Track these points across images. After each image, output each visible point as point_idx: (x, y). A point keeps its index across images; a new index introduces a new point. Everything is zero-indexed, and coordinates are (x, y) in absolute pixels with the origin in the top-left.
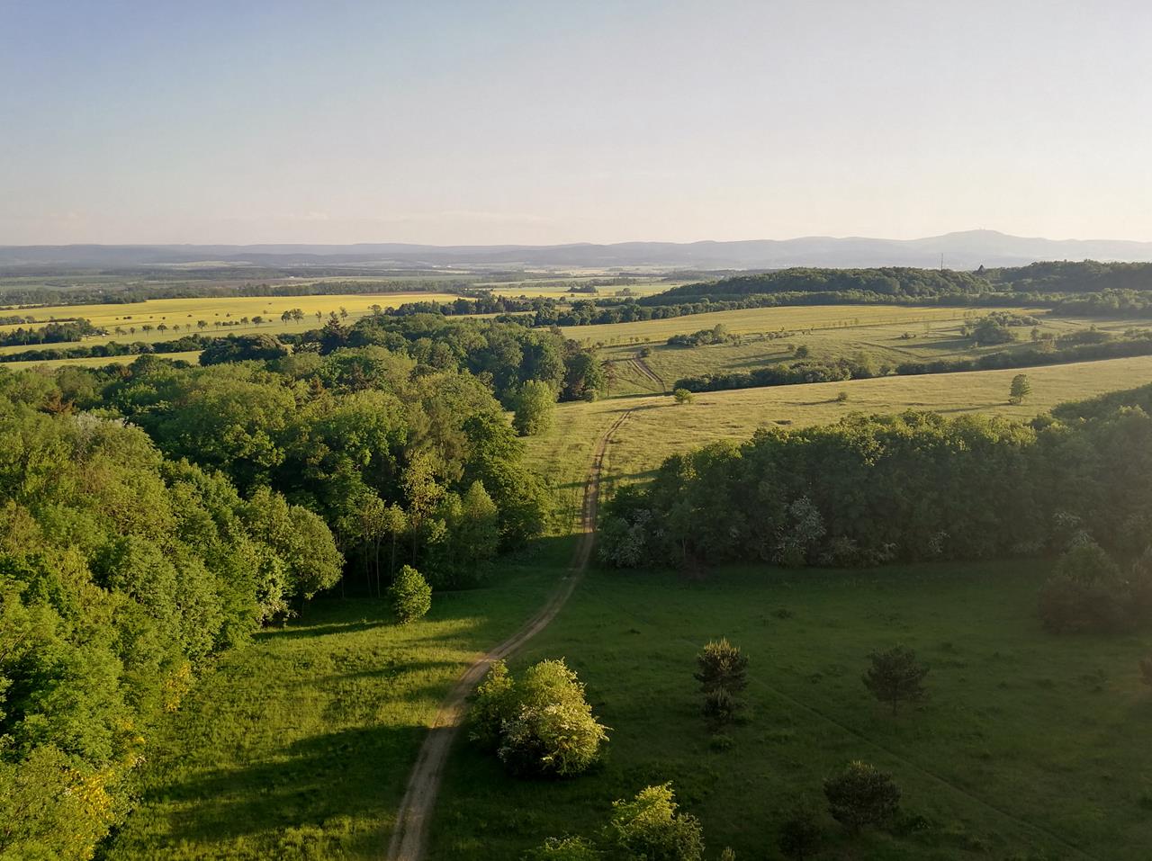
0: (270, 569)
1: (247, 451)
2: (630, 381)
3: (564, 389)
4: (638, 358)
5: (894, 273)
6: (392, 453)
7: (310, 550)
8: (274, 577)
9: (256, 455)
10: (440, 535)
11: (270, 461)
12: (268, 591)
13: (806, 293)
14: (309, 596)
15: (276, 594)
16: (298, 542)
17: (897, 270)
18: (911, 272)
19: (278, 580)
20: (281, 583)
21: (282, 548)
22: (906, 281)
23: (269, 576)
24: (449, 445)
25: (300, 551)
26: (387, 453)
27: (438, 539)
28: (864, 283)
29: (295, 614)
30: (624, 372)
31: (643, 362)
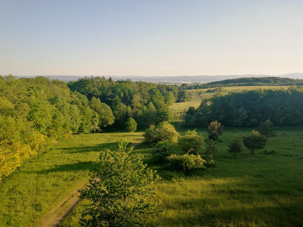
0: (95, 117)
1: (91, 91)
2: (196, 100)
3: (177, 100)
4: (198, 95)
5: (272, 78)
6: (129, 95)
7: (106, 114)
8: (96, 119)
9: (93, 92)
10: (140, 114)
11: (97, 94)
12: (94, 123)
13: (246, 83)
14: (105, 126)
15: (97, 124)
16: (103, 111)
17: (272, 77)
18: (276, 78)
19: (97, 120)
20: (98, 121)
21: (99, 113)
22: (275, 80)
23: (95, 119)
24: (144, 95)
25: (103, 114)
26: (128, 95)
27: (140, 115)
28: (263, 80)
29: (101, 130)
30: (194, 98)
31: (199, 96)
